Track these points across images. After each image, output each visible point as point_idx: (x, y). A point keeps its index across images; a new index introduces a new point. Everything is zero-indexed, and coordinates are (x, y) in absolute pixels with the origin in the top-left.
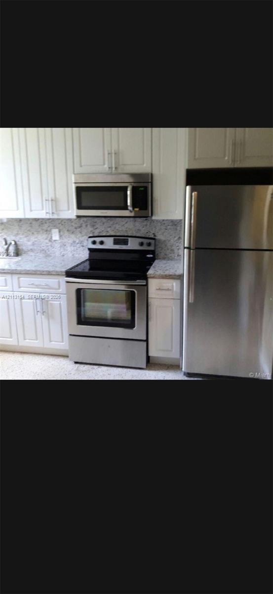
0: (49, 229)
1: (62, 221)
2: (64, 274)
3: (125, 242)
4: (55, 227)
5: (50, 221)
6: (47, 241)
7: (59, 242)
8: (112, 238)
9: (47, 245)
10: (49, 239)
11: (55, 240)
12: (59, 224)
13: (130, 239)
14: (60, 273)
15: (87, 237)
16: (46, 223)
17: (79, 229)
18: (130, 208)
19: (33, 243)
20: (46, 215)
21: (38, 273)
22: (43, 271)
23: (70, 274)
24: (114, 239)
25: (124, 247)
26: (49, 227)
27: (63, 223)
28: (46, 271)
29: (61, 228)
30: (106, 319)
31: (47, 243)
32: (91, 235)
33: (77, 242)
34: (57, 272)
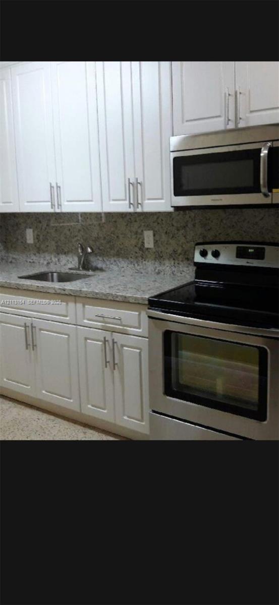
0: (140, 231)
1: (158, 218)
2: (147, 302)
3: (259, 255)
4: (149, 227)
5: (142, 217)
6: (137, 249)
7: (154, 250)
8: (235, 246)
9: (137, 255)
10: (139, 246)
11: (147, 249)
12: (154, 222)
13: (268, 249)
14: (140, 302)
15: (193, 244)
16: (136, 221)
17: (182, 231)
18: (264, 190)
19: (118, 251)
20: (130, 207)
21: (110, 298)
22: (117, 297)
23: (155, 303)
24: (238, 247)
25: (255, 263)
26: (139, 227)
27: (159, 221)
28: (121, 296)
29: (156, 229)
30: (214, 394)
31: (136, 253)
32: (201, 241)
33: (179, 251)
34: (136, 299)
